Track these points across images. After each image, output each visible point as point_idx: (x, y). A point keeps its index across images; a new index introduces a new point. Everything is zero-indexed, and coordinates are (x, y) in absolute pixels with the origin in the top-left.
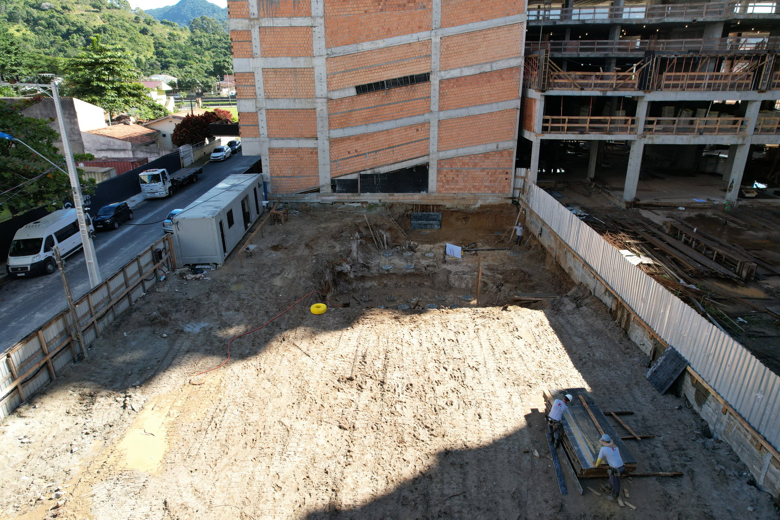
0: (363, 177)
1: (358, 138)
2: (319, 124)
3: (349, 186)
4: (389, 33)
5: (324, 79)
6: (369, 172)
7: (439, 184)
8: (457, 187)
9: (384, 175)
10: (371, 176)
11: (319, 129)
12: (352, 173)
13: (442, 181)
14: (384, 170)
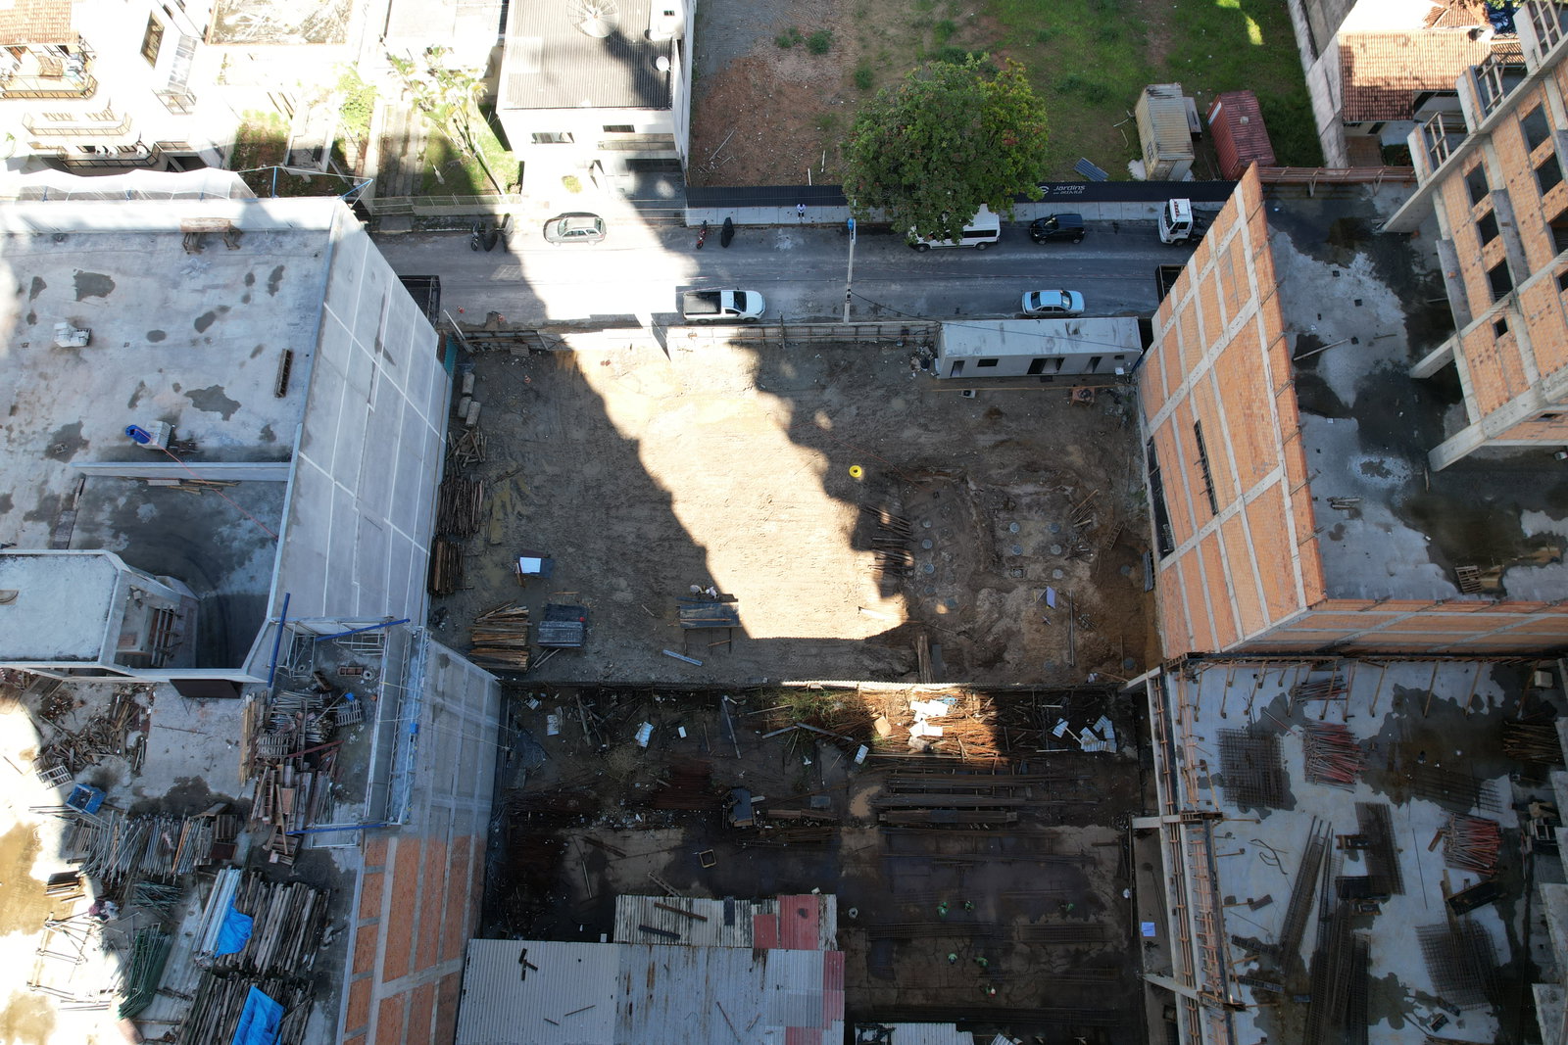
0: (1158, 473)
2: (1175, 395)
3: (1152, 461)
4: (1234, 436)
5: (1198, 378)
6: (1162, 478)
7: (1165, 572)
9: (1163, 499)
10: (1160, 483)
12: (1158, 458)
13: (1167, 576)
14: (1165, 494)
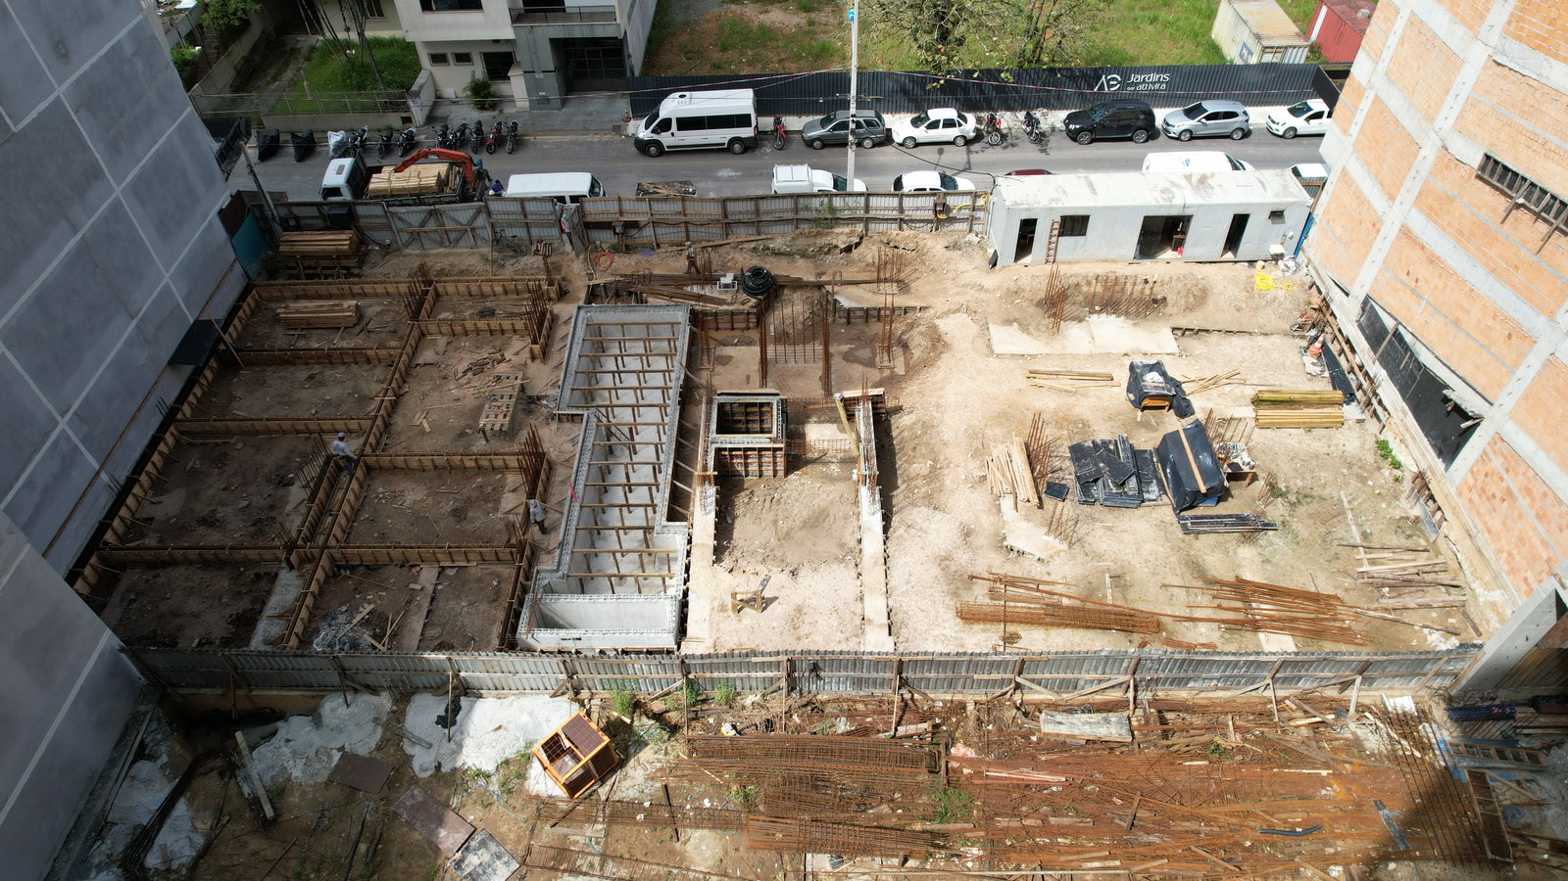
0: (1397, 335)
1: (1433, 260)
2: (1408, 184)
3: (1375, 332)
5: (1461, 100)
6: (1408, 338)
7: (1470, 476)
8: (1487, 518)
9: (1419, 366)
10: (1406, 348)
11: (1403, 191)
12: (1392, 316)
13: (1476, 480)
14: (1425, 358)
